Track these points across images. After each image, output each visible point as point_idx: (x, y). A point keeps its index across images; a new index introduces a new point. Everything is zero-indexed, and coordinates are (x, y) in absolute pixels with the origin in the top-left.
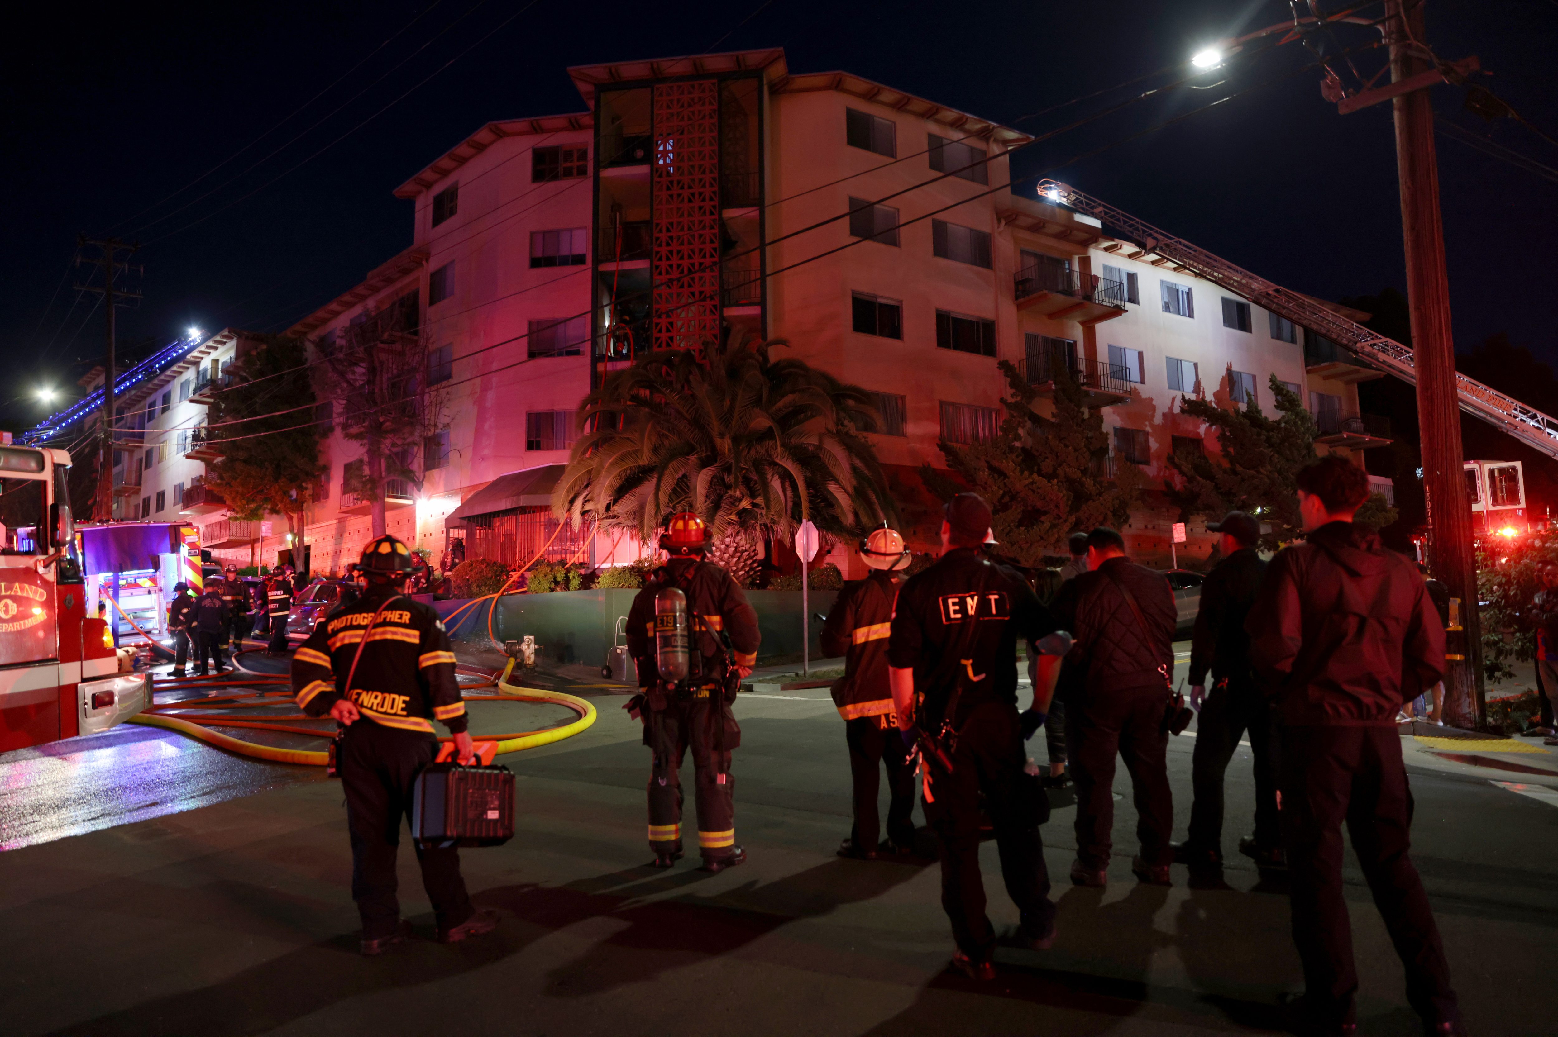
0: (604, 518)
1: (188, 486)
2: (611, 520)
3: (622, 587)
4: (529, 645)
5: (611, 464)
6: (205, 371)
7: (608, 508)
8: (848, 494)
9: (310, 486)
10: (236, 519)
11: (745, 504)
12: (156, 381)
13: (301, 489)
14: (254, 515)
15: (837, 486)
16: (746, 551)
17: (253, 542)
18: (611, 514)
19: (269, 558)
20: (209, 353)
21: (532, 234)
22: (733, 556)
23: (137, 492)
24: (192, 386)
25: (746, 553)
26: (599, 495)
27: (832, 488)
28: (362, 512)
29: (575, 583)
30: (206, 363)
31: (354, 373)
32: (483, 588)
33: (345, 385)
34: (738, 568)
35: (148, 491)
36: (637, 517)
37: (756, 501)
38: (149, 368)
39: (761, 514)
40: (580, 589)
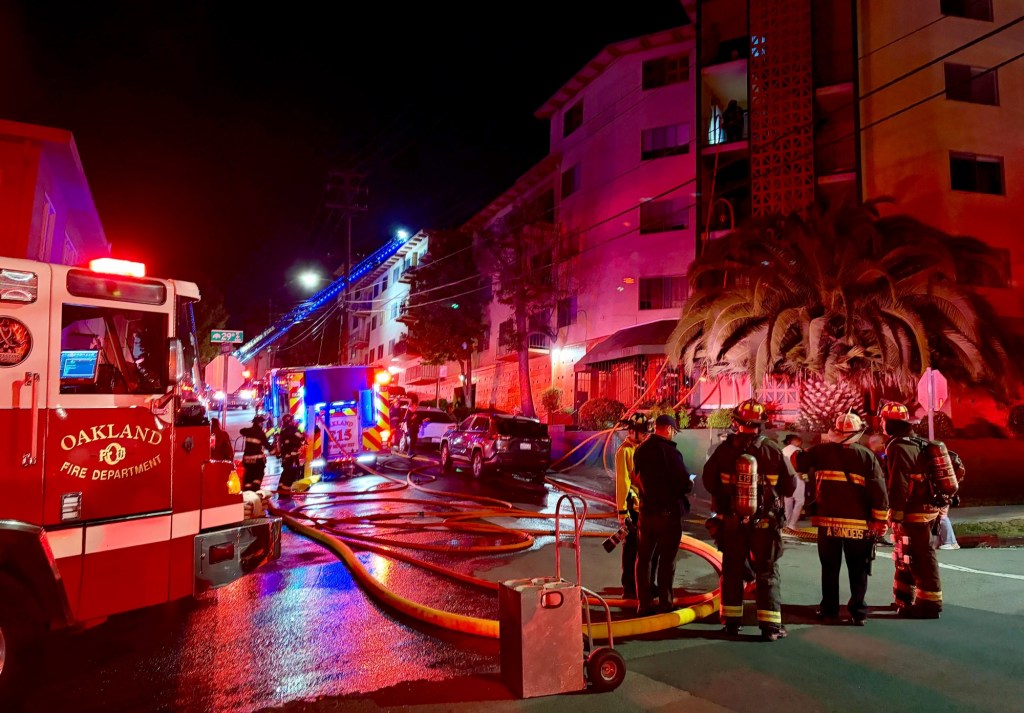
0: (714, 365)
1: (397, 341)
2: (721, 367)
5: (723, 317)
6: (409, 261)
7: (719, 357)
8: (973, 343)
9: (476, 340)
10: (425, 364)
11: (855, 352)
12: (379, 270)
13: (470, 343)
14: (437, 362)
15: (958, 335)
16: (851, 397)
17: (436, 381)
18: (722, 362)
19: (448, 395)
20: (411, 248)
21: (643, 133)
22: (839, 402)
23: (367, 345)
24: (401, 270)
25: (852, 400)
27: (953, 337)
28: (511, 359)
29: (684, 422)
30: (409, 255)
31: (505, 252)
32: (605, 423)
33: (499, 262)
35: (374, 345)
36: (748, 364)
37: (869, 349)
38: (374, 260)
39: (874, 363)
40: (689, 428)
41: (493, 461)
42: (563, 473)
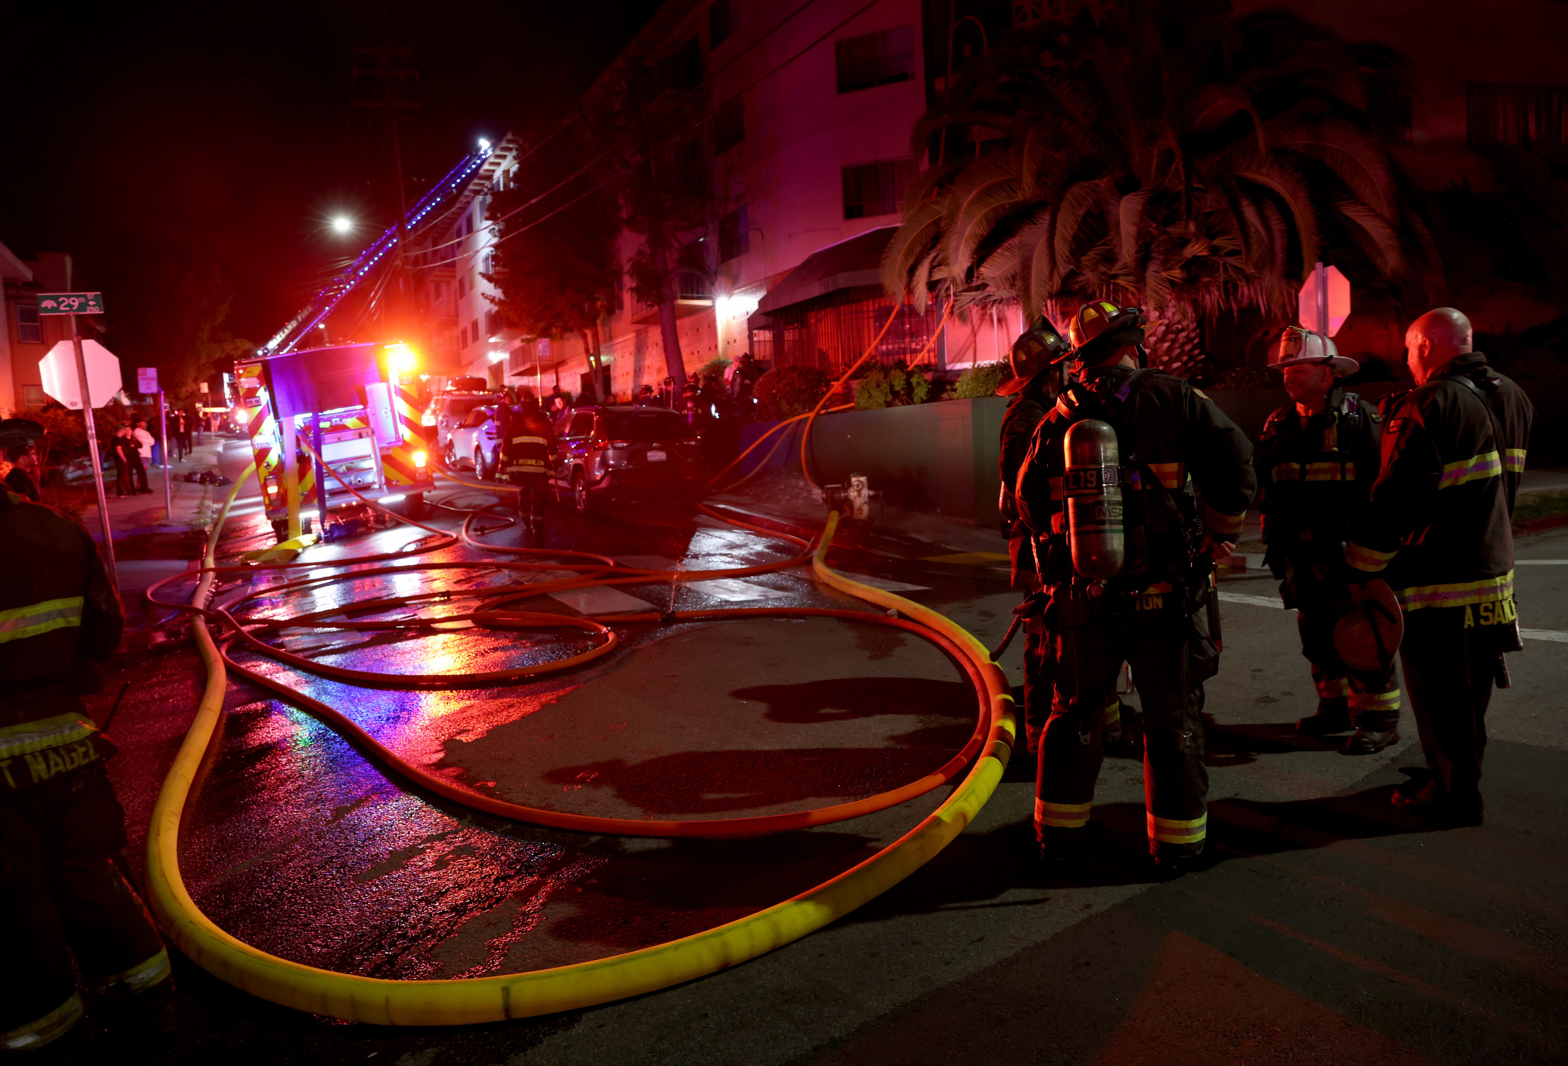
0: (962, 292)
1: (493, 312)
2: (973, 294)
3: (992, 395)
4: (859, 492)
5: (973, 202)
6: (499, 183)
7: (970, 273)
9: (603, 296)
11: (1195, 249)
12: (456, 204)
13: (593, 301)
15: (1360, 208)
16: (1182, 330)
17: (556, 366)
18: (974, 284)
19: (574, 383)
20: (499, 164)
25: (1184, 334)
26: (956, 250)
27: (1351, 212)
28: (651, 321)
29: (921, 392)
30: (498, 177)
32: (796, 406)
34: (1170, 358)
35: (465, 321)
36: (1019, 283)
37: (1216, 242)
38: (444, 191)
39: (1224, 265)
40: (928, 401)
41: (603, 485)
42: (730, 492)
